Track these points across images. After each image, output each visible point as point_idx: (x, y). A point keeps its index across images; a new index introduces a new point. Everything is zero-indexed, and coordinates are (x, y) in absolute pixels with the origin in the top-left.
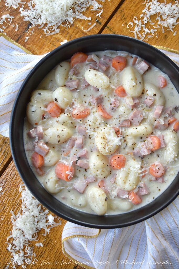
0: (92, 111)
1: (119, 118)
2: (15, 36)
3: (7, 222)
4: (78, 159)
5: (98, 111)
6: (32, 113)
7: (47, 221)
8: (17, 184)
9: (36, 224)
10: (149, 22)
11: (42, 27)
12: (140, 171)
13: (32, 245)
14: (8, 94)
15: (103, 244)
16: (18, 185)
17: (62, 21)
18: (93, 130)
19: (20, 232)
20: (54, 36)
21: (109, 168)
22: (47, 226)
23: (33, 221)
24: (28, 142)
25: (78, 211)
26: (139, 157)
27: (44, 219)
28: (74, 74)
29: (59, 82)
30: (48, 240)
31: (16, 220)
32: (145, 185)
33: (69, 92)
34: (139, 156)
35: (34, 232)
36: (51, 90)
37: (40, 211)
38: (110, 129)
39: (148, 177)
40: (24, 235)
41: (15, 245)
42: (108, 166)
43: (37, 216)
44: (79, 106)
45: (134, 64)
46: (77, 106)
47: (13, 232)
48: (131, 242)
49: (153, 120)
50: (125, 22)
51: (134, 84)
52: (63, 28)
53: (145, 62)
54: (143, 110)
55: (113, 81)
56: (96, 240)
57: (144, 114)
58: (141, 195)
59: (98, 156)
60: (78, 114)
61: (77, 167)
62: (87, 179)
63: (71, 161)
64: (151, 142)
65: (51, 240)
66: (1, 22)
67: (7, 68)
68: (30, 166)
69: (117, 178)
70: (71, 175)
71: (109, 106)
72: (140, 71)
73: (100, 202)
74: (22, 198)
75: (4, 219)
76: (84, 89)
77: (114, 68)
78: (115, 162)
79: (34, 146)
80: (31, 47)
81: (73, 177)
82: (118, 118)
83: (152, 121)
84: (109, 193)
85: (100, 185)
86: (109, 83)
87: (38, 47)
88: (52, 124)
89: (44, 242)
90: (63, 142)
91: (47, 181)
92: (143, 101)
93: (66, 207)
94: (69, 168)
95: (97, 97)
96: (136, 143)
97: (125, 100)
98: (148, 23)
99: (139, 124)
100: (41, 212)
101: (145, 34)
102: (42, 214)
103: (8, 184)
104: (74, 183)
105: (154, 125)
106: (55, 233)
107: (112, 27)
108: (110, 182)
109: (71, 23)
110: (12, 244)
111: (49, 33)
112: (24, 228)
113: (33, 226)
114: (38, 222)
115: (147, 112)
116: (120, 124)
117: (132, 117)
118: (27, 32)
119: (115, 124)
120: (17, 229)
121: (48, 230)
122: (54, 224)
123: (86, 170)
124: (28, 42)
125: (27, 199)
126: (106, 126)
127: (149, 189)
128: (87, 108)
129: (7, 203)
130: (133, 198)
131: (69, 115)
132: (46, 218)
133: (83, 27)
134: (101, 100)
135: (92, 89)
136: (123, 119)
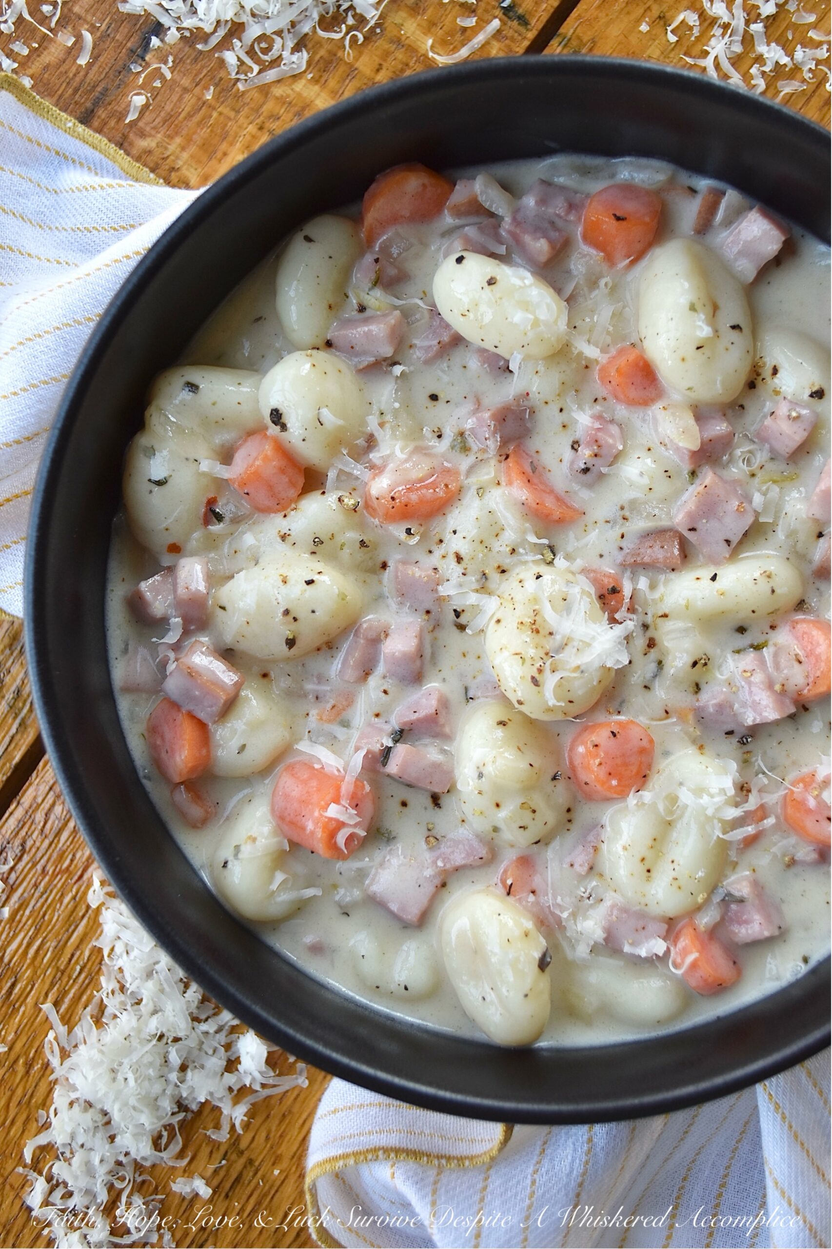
0: (474, 481)
1: (621, 521)
2: (76, 90)
3: (26, 1063)
4: (396, 741)
5: (503, 483)
6: (151, 492)
7: (232, 1065)
8: (80, 864)
9: (174, 1076)
10: (788, 11)
11: (214, 41)
12: (733, 813)
13: (151, 1189)
14: (25, 390)
15: (522, 1200)
16: (85, 870)
17: (321, 8)
18: (476, 586)
19: (88, 1118)
20: (278, 91)
21: (561, 793)
22: (230, 1089)
23: (159, 1061)
24: (131, 648)
25: (393, 1019)
26: (730, 733)
27: (214, 1051)
28: (376, 283)
29: (296, 327)
30: (236, 1161)
31: (69, 1056)
32: (757, 886)
33: (349, 378)
34: (729, 728)
35: (165, 1121)
36: (256, 371)
37: (195, 1011)
38: (570, 577)
39: (775, 844)
40: (112, 1133)
41: (65, 1184)
42: (554, 778)
43: (180, 1034)
44: (400, 455)
45: (704, 227)
46: (393, 454)
47: (56, 1114)
48: (677, 1187)
49: (805, 533)
50: (656, 11)
51: (704, 331)
52: (327, 47)
53: (765, 214)
54: (753, 475)
55: (588, 320)
56: (486, 1179)
57: (758, 499)
58: (737, 939)
59: (502, 723)
60: (393, 498)
61: (388, 781)
62: (444, 849)
63: (357, 749)
64: (796, 655)
65: (250, 1162)
66: (6, 22)
67: (29, 255)
68: (141, 774)
69: (604, 847)
70: (355, 825)
71: (568, 454)
72: (738, 263)
73: (510, 976)
74: (101, 938)
75: (10, 1049)
76: (429, 362)
77: (593, 252)
78: (597, 761)
79: (163, 666)
80: (160, 150)
81: (363, 833)
82: (615, 522)
83: (802, 537)
84: (562, 928)
85: (509, 882)
86: (568, 325)
87: (193, 149)
88: (259, 547)
89: (216, 1172)
90: (317, 645)
91: (226, 853)
92: (755, 427)
93: (329, 996)
94: (346, 788)
95: (499, 406)
96: (710, 653)
97: (655, 419)
98: (782, 16)
99: (728, 556)
100: (203, 1017)
101: (763, 73)
102: (204, 1027)
103: (35, 865)
104: (372, 867)
105: (810, 562)
106: (274, 1128)
107: (585, 39)
108: (566, 866)
109: (368, 17)
110: (49, 1179)
111: (249, 75)
112: (112, 1096)
113: (157, 1088)
114: (183, 1068)
115: (775, 489)
116: (626, 551)
117: (690, 516)
118: (140, 69)
119: (598, 554)
120: (77, 1099)
121: (238, 1114)
122: (271, 1082)
123: (436, 800)
124: (141, 124)
125: (127, 945)
126: (550, 563)
127: (779, 911)
128: (446, 464)
129: (28, 961)
130: (690, 959)
131: (349, 502)
132: (228, 1047)
133: (430, 42)
134: (522, 419)
135: (474, 363)
136: (639, 525)
